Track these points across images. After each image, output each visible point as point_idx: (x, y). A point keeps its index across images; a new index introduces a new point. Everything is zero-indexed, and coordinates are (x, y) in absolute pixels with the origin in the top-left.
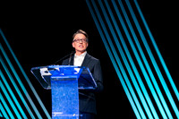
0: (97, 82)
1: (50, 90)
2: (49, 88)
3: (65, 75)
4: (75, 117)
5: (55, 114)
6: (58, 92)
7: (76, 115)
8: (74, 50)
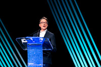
0: (53, 46)
1: (27, 51)
2: (26, 49)
3: (35, 42)
4: (41, 66)
5: (29, 64)
6: (31, 52)
7: (41, 65)
8: (40, 29)
